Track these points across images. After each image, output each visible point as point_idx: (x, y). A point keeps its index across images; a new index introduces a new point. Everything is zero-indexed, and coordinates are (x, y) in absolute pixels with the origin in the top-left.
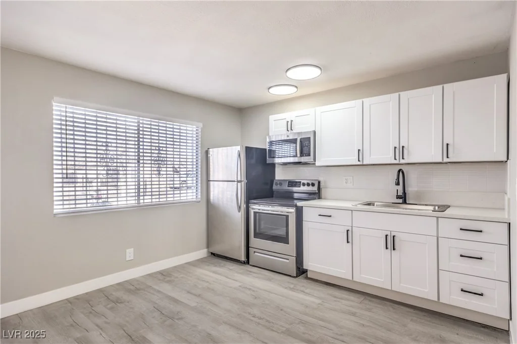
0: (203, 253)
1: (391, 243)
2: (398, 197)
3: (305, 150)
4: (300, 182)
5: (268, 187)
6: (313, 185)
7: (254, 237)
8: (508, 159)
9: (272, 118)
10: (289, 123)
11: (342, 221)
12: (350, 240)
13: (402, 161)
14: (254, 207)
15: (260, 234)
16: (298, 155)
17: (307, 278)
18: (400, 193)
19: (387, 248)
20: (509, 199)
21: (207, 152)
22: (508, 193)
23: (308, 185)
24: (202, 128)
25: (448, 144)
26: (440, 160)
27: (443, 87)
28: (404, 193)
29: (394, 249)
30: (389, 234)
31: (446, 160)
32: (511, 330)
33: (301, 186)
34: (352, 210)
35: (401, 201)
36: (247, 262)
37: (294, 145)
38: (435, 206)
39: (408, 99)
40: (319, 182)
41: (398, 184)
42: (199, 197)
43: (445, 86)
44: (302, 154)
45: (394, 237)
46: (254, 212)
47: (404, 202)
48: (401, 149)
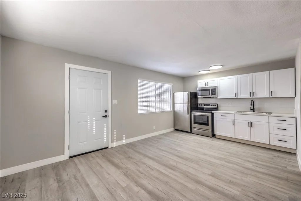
0: (172, 129)
1: (251, 125)
2: (251, 110)
3: (213, 93)
4: (210, 104)
5: (196, 106)
6: (215, 105)
7: (194, 123)
8: (295, 96)
9: (199, 81)
10: (206, 83)
11: (231, 118)
12: (234, 124)
13: (253, 97)
14: (193, 113)
15: (196, 122)
16: (211, 95)
17: (215, 138)
18: (252, 108)
19: (249, 127)
20: (296, 110)
21: (174, 94)
22: (296, 108)
23: (213, 105)
24: (172, 86)
25: (272, 92)
26: (269, 97)
27: (270, 72)
28: (254, 108)
29: (252, 127)
30: (250, 122)
31: (271, 97)
32: (297, 153)
33: (210, 106)
34: (235, 114)
35: (252, 111)
36: (191, 132)
37: (209, 91)
38: (266, 113)
39: (256, 76)
40: (218, 104)
41: (252, 105)
42: (171, 109)
43: (270, 71)
44: (212, 94)
45: (252, 123)
46: (194, 115)
47: (254, 112)
48: (253, 93)
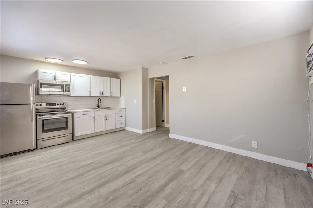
2: (97, 106)
3: (67, 90)
4: (55, 104)
7: (43, 133)
8: (121, 96)
9: (40, 70)
10: (55, 76)
12: (94, 120)
13: (102, 96)
16: (64, 91)
17: (74, 141)
19: (105, 120)
25: (112, 93)
27: (110, 79)
34: (94, 111)
36: (36, 148)
39: (103, 79)
45: (107, 116)
46: (42, 120)
47: (99, 108)
48: (102, 93)
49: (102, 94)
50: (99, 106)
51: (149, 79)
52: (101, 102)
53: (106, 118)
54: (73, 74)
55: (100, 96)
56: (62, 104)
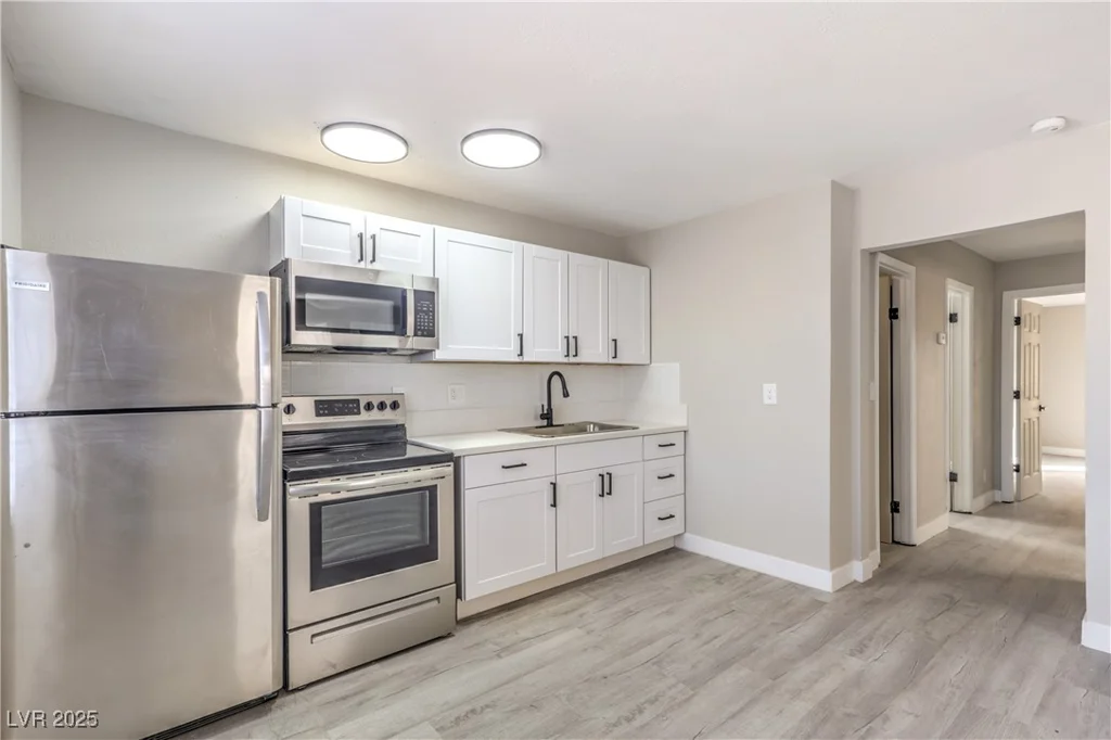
2: (543, 417)
3: (422, 321)
4: (358, 402)
7: (314, 587)
8: (651, 362)
10: (366, 241)
13: (572, 360)
16: (411, 332)
18: (546, 411)
23: (383, 405)
25: (614, 341)
26: (607, 361)
28: (551, 408)
29: (610, 493)
30: (603, 473)
31: (611, 360)
33: (363, 411)
34: (555, 446)
36: (285, 688)
45: (608, 474)
46: (311, 505)
47: (550, 425)
48: (572, 341)
49: (572, 352)
50: (547, 416)
51: (863, 251)
52: (566, 395)
53: (606, 485)
54: (445, 233)
55: (565, 360)
56: (388, 403)
